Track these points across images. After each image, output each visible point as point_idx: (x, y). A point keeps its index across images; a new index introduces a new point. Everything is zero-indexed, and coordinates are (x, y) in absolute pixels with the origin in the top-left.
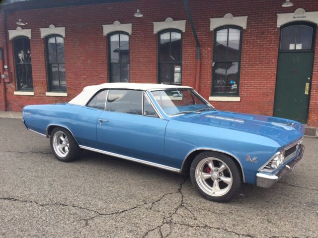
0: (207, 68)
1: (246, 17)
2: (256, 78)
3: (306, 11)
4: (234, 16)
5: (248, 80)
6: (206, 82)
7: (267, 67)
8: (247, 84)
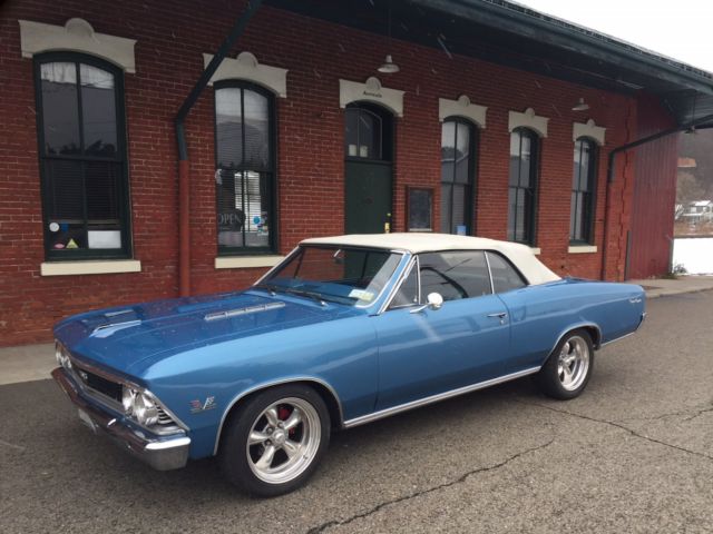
0: (204, 183)
1: (286, 71)
2: (310, 213)
3: (383, 85)
4: (260, 62)
5: (296, 217)
6: (202, 221)
7: (328, 190)
8: (295, 226)
